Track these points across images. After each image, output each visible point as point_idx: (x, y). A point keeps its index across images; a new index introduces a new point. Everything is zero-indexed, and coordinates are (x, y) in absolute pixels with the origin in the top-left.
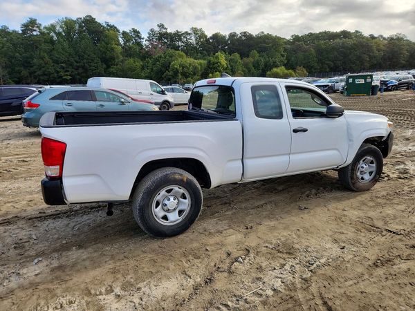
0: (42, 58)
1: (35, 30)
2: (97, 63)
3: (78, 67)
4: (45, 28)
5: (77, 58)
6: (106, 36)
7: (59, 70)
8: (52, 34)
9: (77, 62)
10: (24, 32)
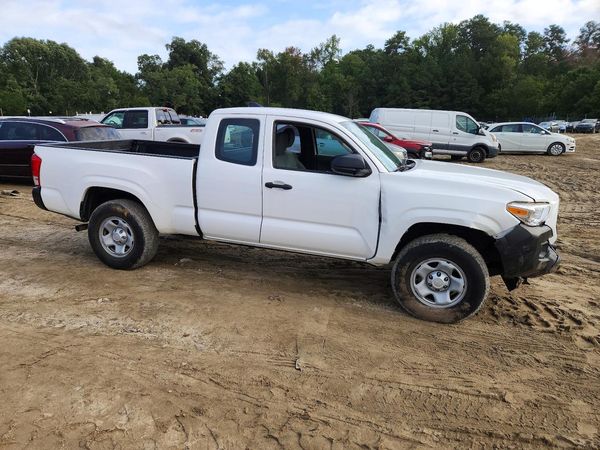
0: (399, 83)
1: (400, 47)
2: (472, 86)
3: (443, 93)
4: (415, 42)
5: (444, 82)
6: (497, 44)
7: (415, 98)
8: (423, 50)
9: (442, 87)
10: (388, 50)
